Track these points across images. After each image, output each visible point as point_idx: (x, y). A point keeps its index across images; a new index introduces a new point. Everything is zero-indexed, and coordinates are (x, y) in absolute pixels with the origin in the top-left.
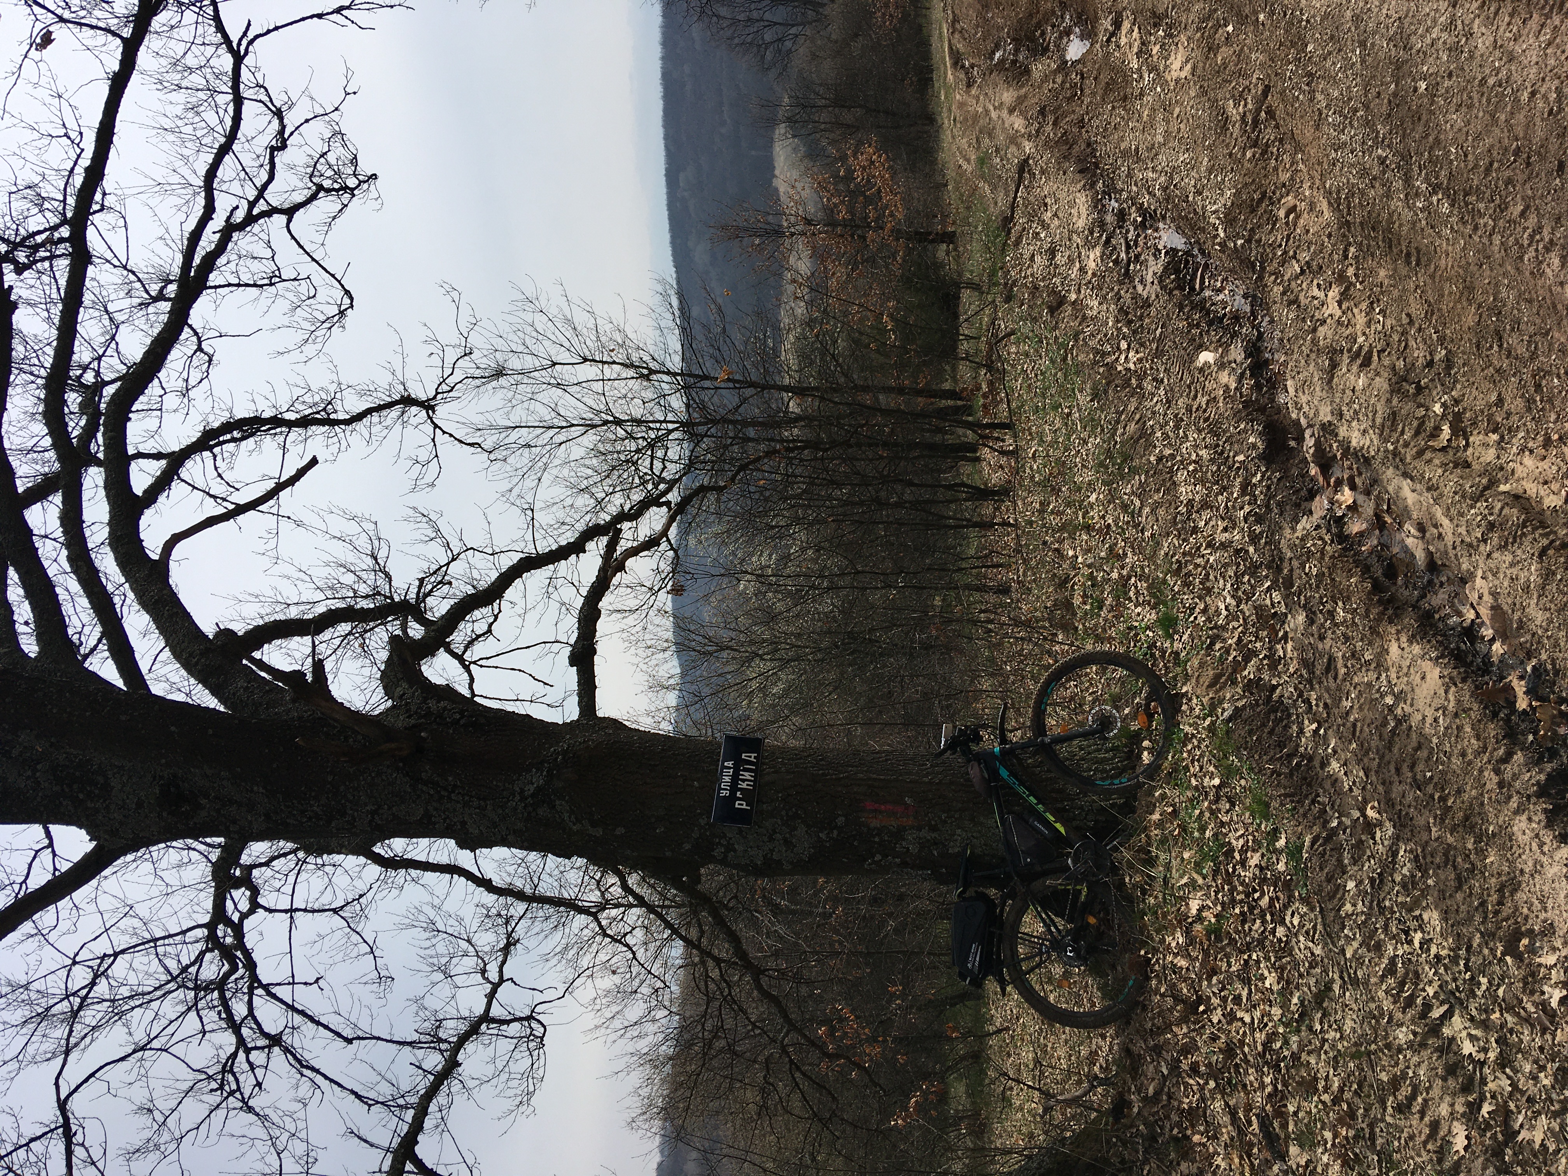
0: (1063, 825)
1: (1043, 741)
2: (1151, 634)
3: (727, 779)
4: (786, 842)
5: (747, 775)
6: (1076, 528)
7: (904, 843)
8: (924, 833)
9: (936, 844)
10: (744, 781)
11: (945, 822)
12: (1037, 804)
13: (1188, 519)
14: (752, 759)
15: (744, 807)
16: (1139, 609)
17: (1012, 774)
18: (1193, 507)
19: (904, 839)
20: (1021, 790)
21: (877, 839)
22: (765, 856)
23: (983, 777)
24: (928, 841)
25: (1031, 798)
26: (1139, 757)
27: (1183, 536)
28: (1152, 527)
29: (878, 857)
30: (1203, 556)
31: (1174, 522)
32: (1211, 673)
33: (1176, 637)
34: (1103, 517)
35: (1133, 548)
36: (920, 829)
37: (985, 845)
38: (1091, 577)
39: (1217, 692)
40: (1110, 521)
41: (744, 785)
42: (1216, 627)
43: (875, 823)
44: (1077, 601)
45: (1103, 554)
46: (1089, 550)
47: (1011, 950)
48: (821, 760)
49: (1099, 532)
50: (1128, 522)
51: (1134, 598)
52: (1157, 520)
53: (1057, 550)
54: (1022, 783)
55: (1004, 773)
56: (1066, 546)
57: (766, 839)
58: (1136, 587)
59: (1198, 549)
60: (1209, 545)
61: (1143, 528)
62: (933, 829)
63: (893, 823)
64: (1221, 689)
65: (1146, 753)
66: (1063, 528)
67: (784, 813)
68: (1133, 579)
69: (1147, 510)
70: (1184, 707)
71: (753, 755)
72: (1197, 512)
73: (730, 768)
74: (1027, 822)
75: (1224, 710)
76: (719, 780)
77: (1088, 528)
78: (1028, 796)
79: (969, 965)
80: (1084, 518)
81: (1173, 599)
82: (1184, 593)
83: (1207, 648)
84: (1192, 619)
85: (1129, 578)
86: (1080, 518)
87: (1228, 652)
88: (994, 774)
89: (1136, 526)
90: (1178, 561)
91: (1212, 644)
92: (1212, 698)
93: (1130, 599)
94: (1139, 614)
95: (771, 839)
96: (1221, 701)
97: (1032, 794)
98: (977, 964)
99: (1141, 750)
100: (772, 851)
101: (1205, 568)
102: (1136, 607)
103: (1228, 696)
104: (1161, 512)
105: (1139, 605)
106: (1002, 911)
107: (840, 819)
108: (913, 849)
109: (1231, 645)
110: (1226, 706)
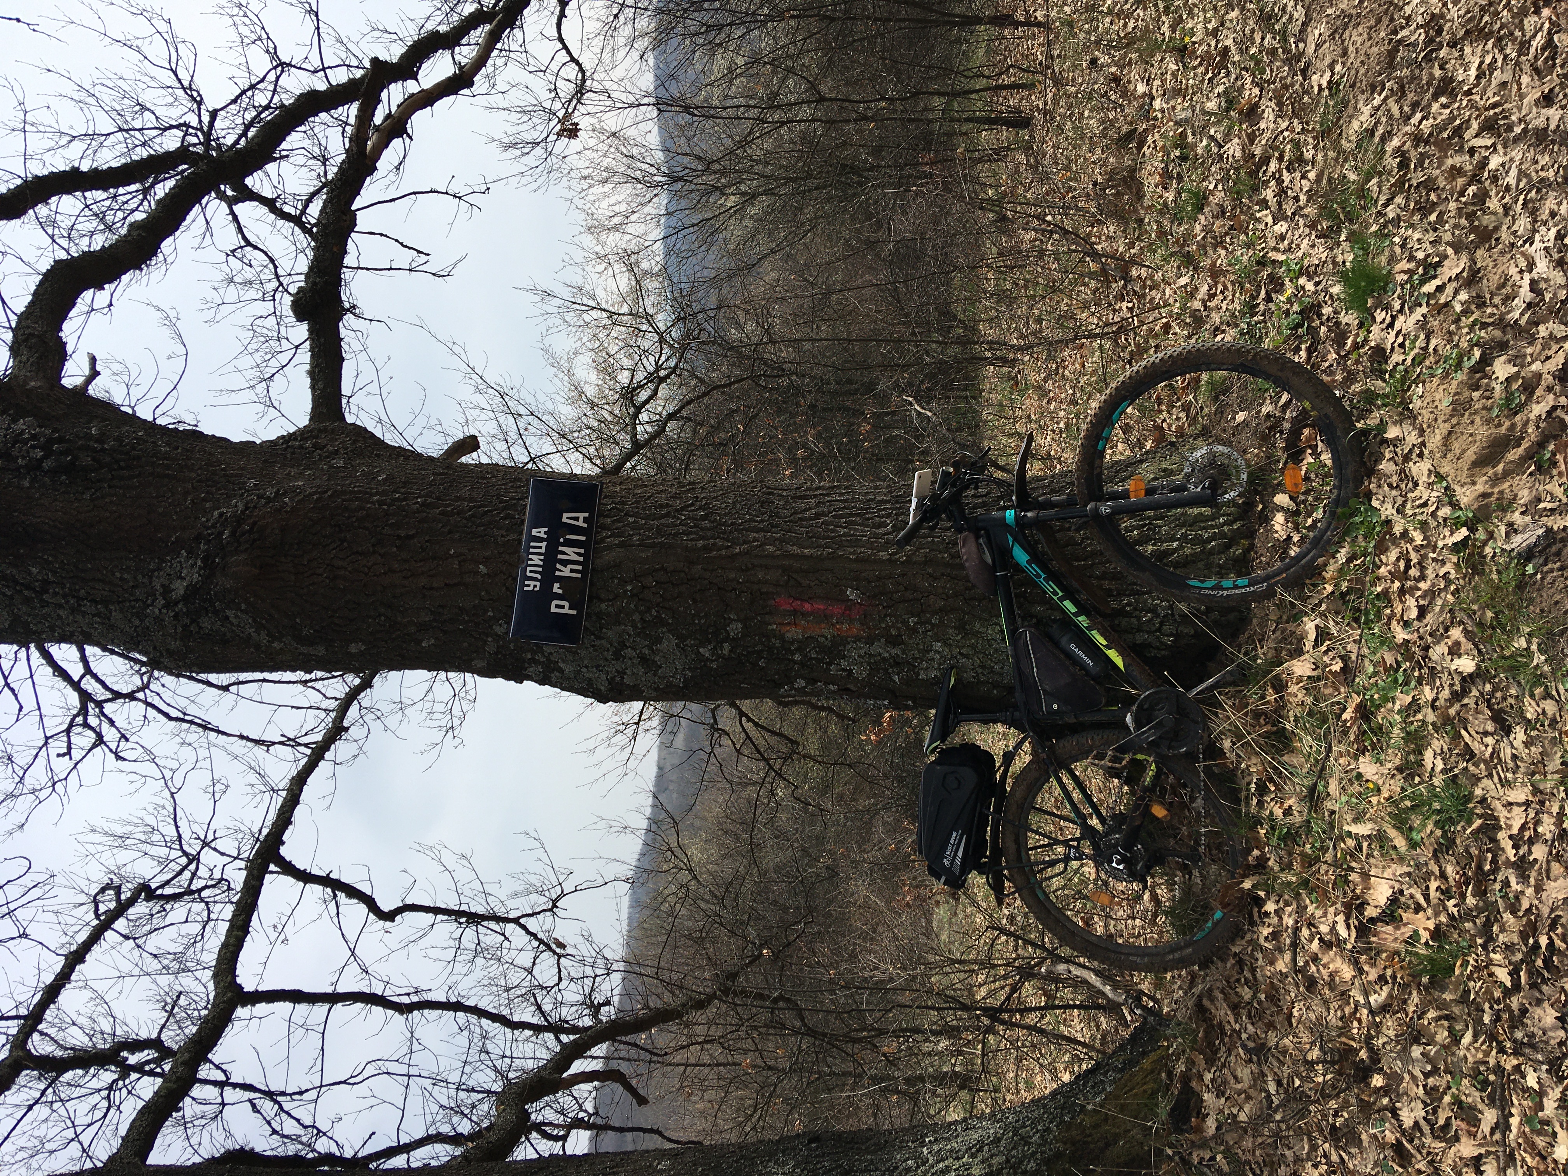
0: (1121, 653)
1: (1096, 509)
2: (1310, 286)
3: (537, 560)
4: (644, 660)
5: (571, 553)
6: (1156, 46)
7: (843, 663)
8: (878, 648)
9: (897, 664)
10: (565, 563)
11: (914, 630)
12: (1076, 614)
13: (1428, 58)
14: (580, 523)
15: (566, 611)
16: (1281, 227)
17: (1035, 557)
18: (1439, 32)
19: (844, 657)
20: (1050, 587)
21: (797, 657)
22: (611, 681)
23: (982, 561)
24: (884, 659)
25: (1068, 604)
26: (1265, 519)
27: (1411, 96)
28: (1331, 67)
29: (800, 683)
30: (1472, 151)
31: (1390, 62)
32: (1483, 432)
33: (1380, 315)
34: (1215, 33)
35: (1280, 104)
36: (870, 641)
37: (983, 667)
38: (1181, 142)
39: (1496, 480)
40: (1229, 42)
41: (565, 572)
42: (1501, 323)
43: (793, 633)
44: (1150, 181)
45: (1211, 105)
46: (1179, 92)
47: (1017, 841)
48: (703, 518)
49: (1207, 58)
50: (1273, 52)
51: (1272, 202)
52: (1345, 53)
53: (1116, 79)
54: (1052, 576)
55: (1021, 556)
56: (1134, 75)
57: (610, 656)
58: (1280, 181)
59: (1458, 132)
60: (1489, 127)
61: (1308, 65)
62: (894, 641)
63: (825, 631)
64: (1506, 474)
65: (1280, 518)
66: (1129, 42)
67: (636, 617)
68: (1273, 166)
69: (1319, 30)
70: (1385, 466)
71: (582, 516)
72: (1453, 45)
73: (541, 540)
74: (1057, 644)
75: (1512, 530)
76: (522, 561)
77: (1182, 52)
78: (1062, 599)
79: (946, 862)
80: (1173, 29)
81: (1381, 235)
82: (1412, 226)
83: (1473, 370)
84: (1429, 287)
85: (1266, 160)
86: (1165, 29)
87: (1530, 387)
88: (1004, 556)
89: (1293, 59)
90: (1399, 151)
91: (1486, 361)
92: (1484, 495)
93: (1264, 204)
94: (1282, 237)
95: (617, 656)
96: (1506, 506)
97: (1069, 595)
98: (958, 861)
99: (1273, 508)
100: (622, 673)
101: (1475, 179)
102: (1275, 221)
103: (1525, 496)
104: (1356, 37)
105: (1285, 218)
106: (1004, 777)
107: (733, 626)
108: (860, 672)
109: (1539, 376)
110: (1517, 517)
